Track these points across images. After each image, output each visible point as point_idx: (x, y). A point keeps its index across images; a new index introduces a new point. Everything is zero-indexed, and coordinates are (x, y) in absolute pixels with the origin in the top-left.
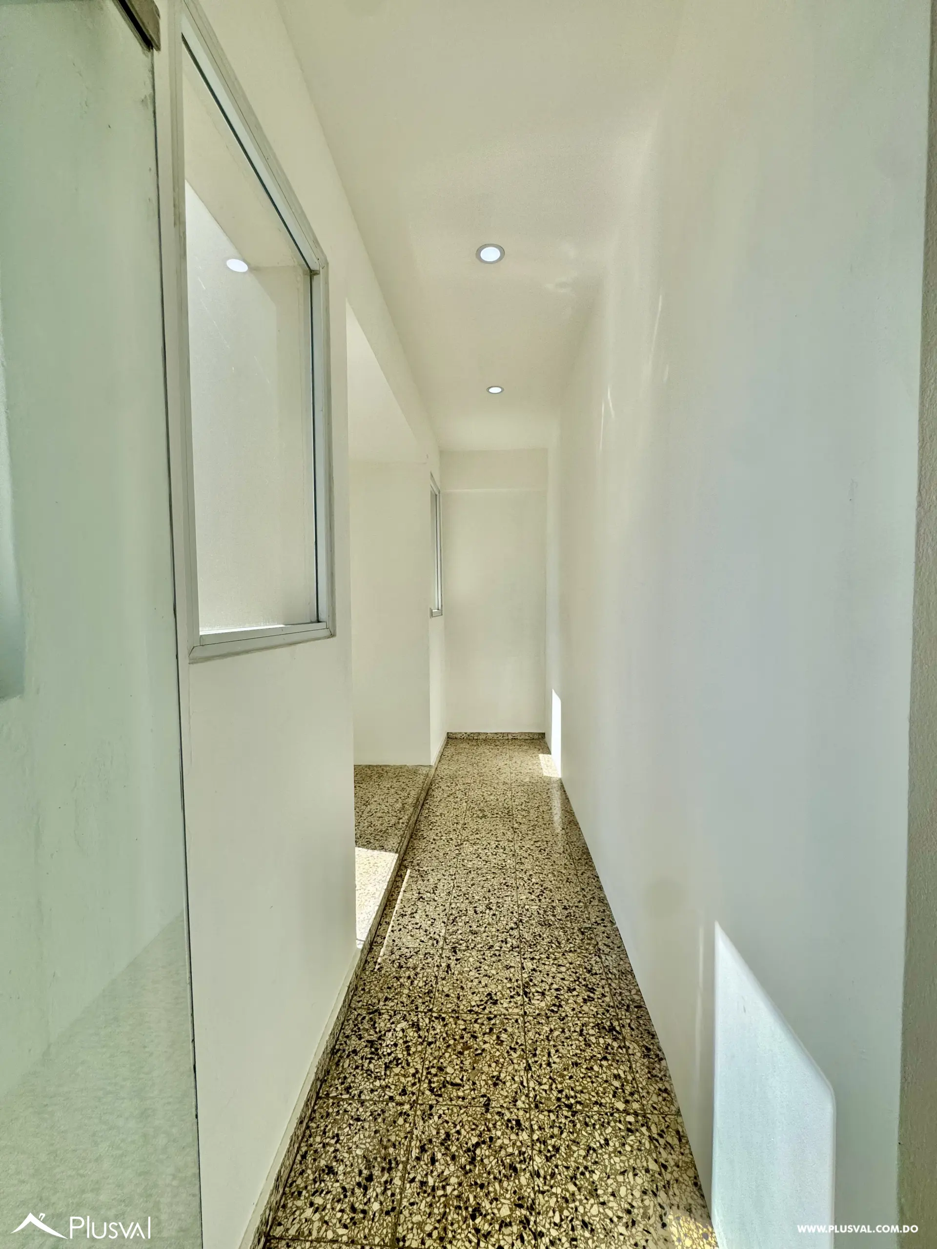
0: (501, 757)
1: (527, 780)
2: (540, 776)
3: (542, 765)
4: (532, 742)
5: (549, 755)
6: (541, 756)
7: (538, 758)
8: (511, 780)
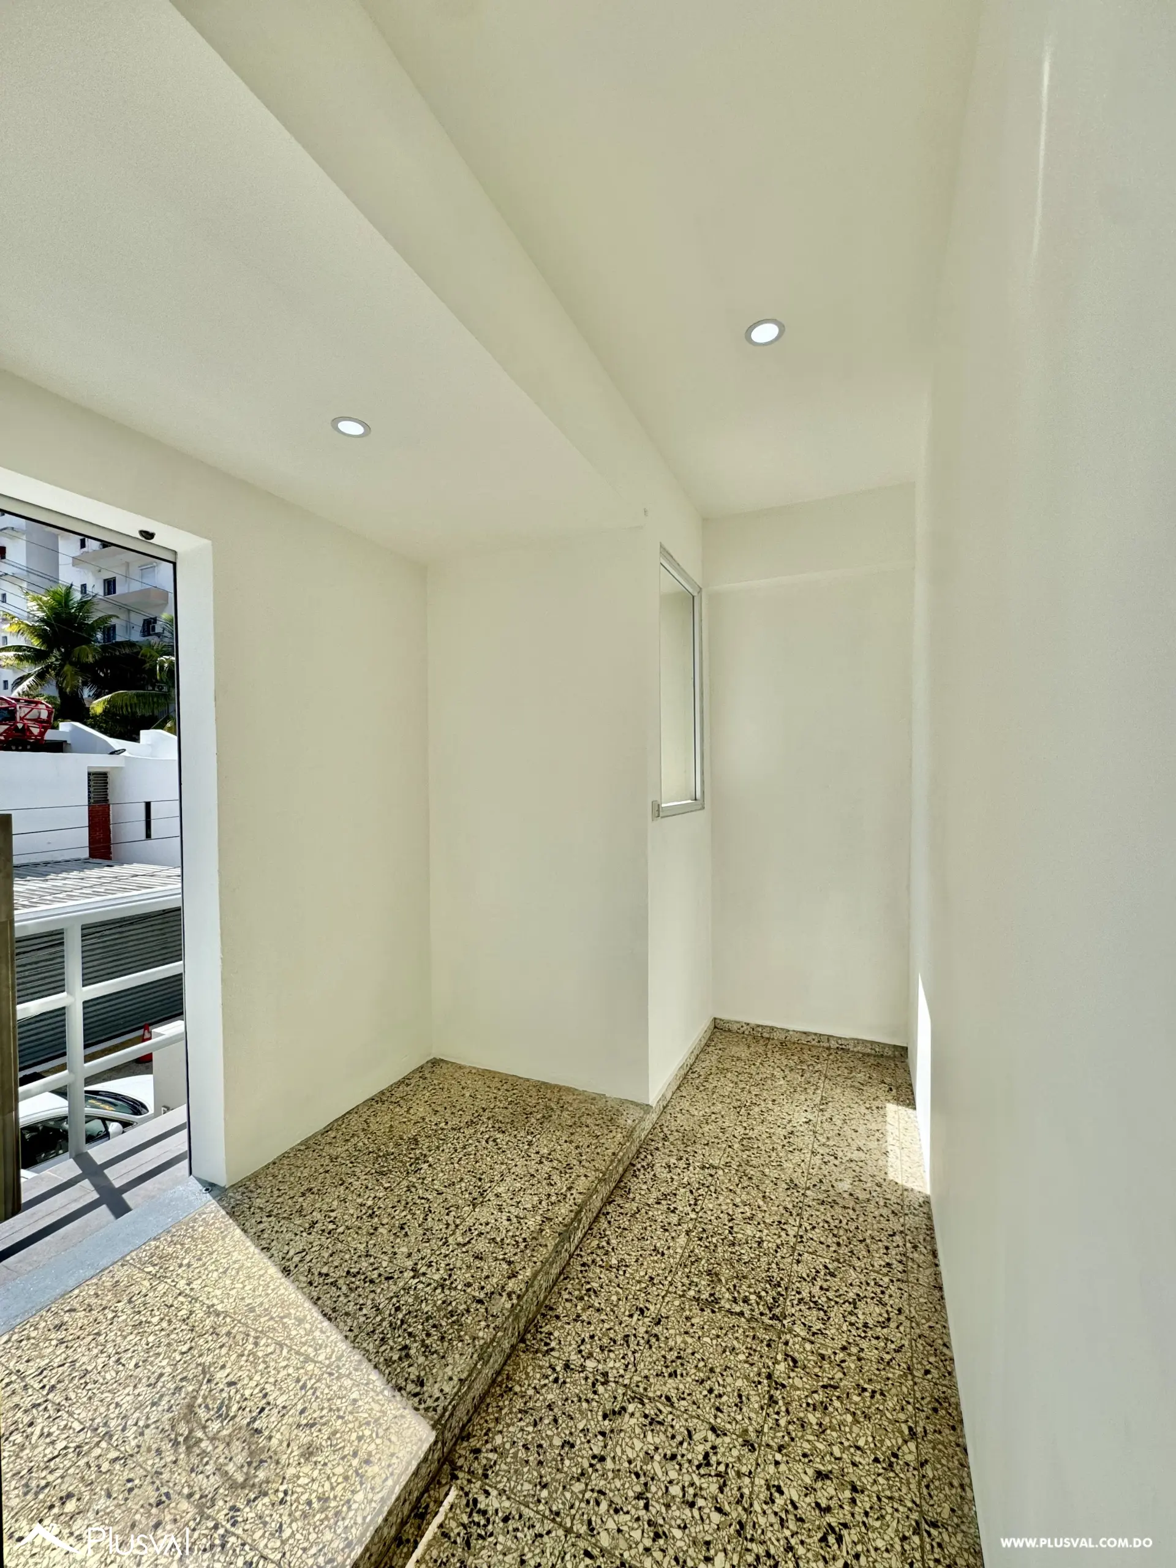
0: (803, 1098)
1: (845, 1186)
2: (879, 1179)
3: (890, 1139)
4: (878, 1065)
5: (910, 1111)
6: (891, 1108)
7: (884, 1116)
8: (810, 1176)
